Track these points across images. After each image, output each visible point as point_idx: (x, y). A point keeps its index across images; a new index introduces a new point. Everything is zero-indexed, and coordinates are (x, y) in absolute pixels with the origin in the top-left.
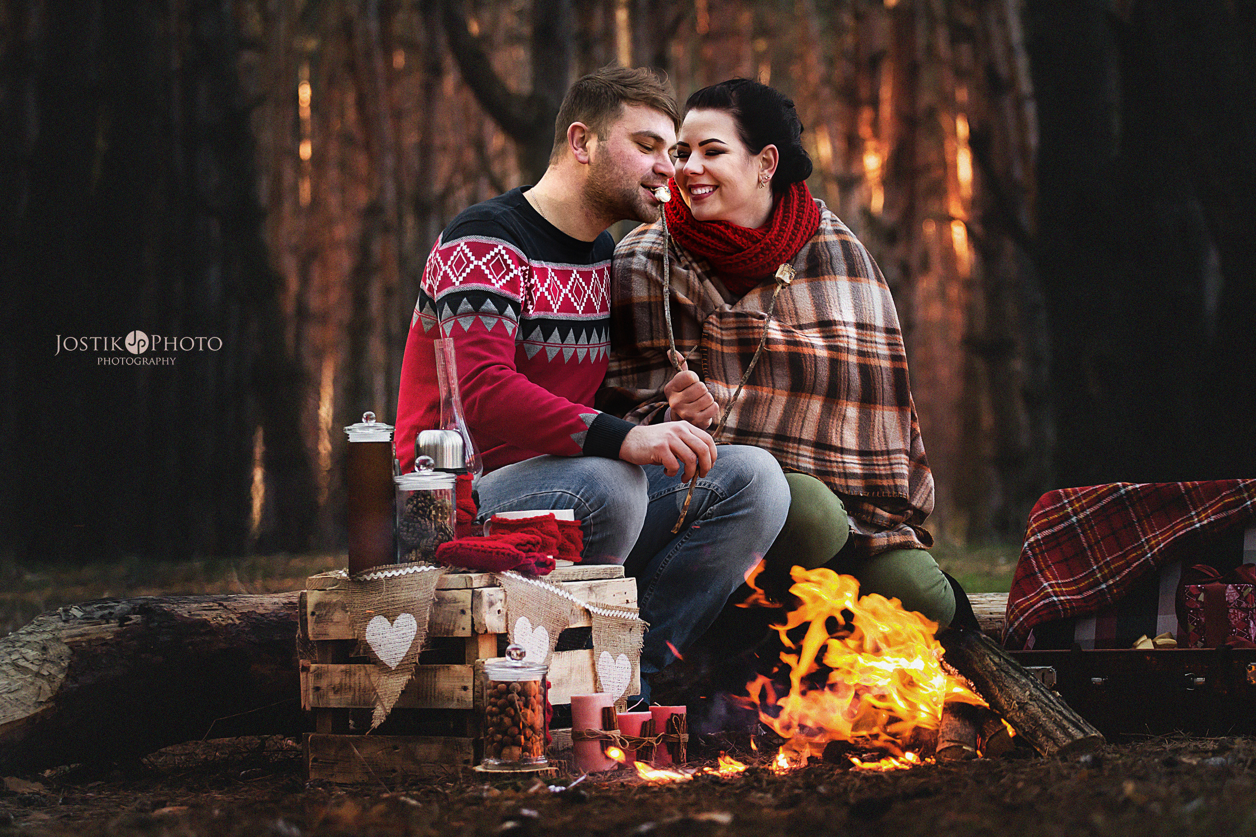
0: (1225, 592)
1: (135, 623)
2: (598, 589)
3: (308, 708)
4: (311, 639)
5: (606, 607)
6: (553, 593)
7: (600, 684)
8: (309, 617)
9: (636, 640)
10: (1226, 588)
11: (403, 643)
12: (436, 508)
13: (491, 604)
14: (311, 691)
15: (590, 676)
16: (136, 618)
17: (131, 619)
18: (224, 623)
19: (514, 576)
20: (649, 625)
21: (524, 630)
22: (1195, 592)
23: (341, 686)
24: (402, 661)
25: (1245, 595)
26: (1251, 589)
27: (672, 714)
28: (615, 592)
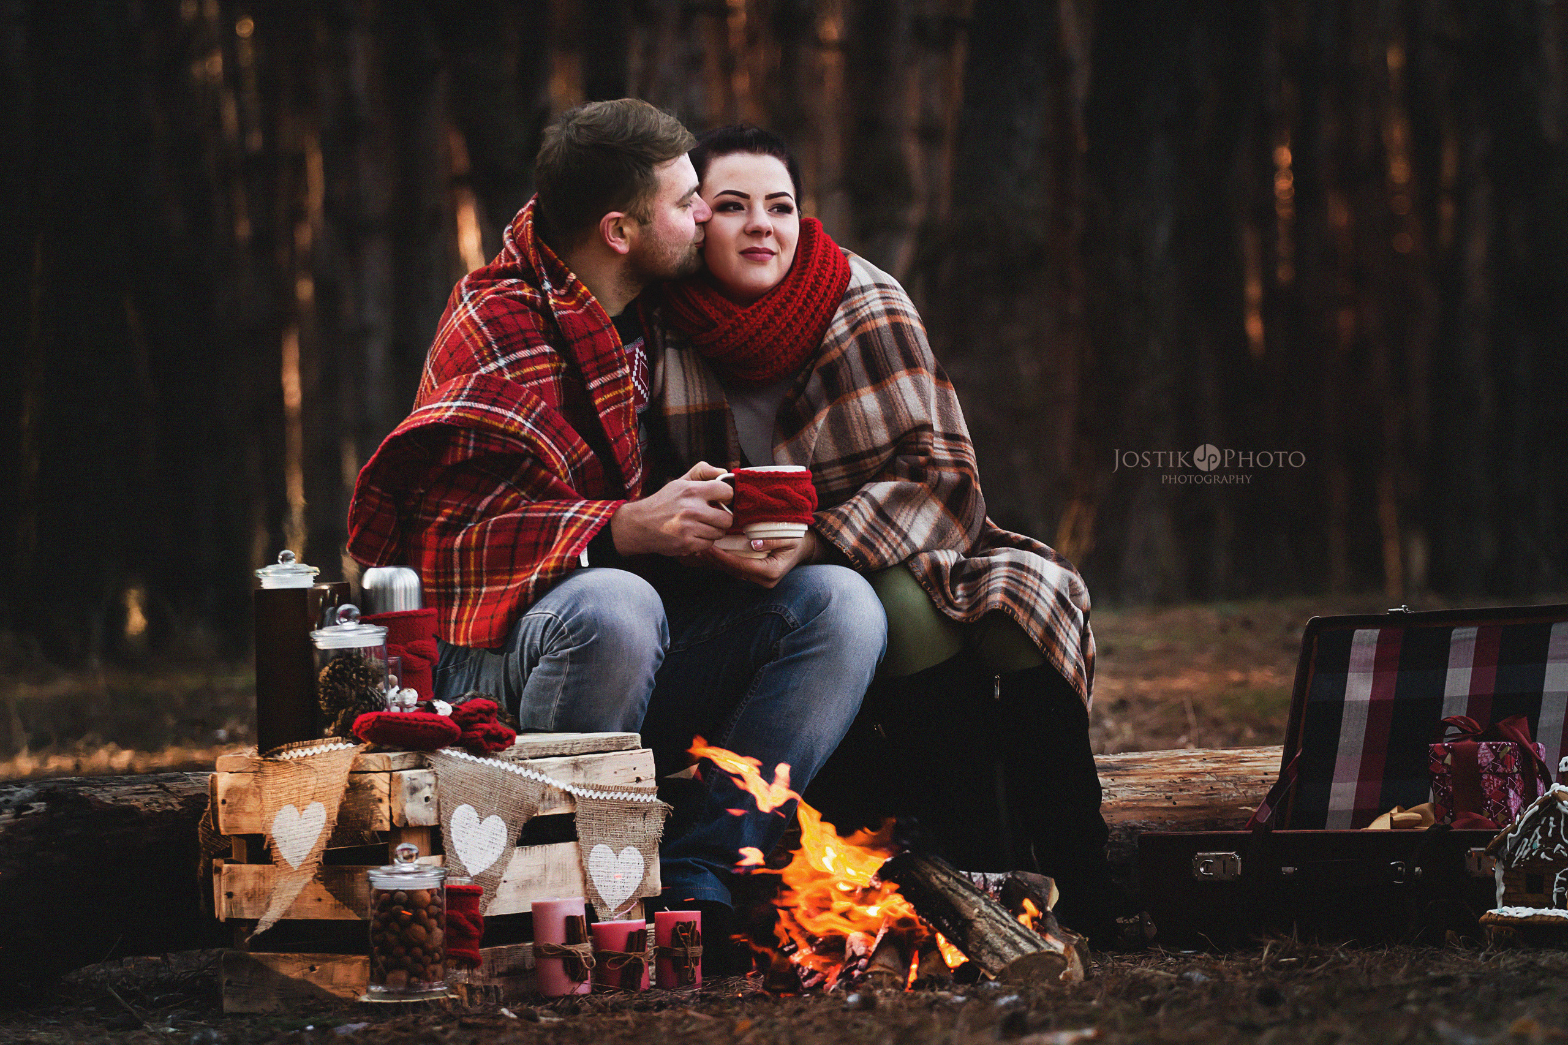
0: (1477, 753)
1: (35, 814)
2: (588, 766)
3: (222, 919)
4: (223, 833)
5: (599, 788)
6: (513, 774)
7: (593, 885)
8: (220, 806)
9: (655, 826)
10: (1479, 747)
11: (309, 838)
12: (357, 671)
13: (414, 790)
14: (223, 898)
15: (577, 876)
16: (39, 806)
17: (32, 808)
18: (158, 810)
19: (455, 754)
20: (672, 808)
21: (466, 821)
22: (1441, 753)
23: (255, 892)
24: (305, 860)
25: (1501, 757)
26: (1509, 749)
27: (678, 923)
28: (615, 768)
